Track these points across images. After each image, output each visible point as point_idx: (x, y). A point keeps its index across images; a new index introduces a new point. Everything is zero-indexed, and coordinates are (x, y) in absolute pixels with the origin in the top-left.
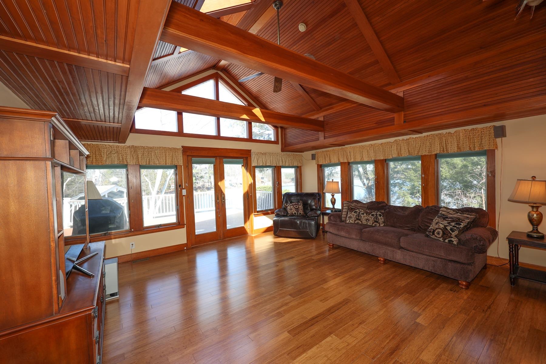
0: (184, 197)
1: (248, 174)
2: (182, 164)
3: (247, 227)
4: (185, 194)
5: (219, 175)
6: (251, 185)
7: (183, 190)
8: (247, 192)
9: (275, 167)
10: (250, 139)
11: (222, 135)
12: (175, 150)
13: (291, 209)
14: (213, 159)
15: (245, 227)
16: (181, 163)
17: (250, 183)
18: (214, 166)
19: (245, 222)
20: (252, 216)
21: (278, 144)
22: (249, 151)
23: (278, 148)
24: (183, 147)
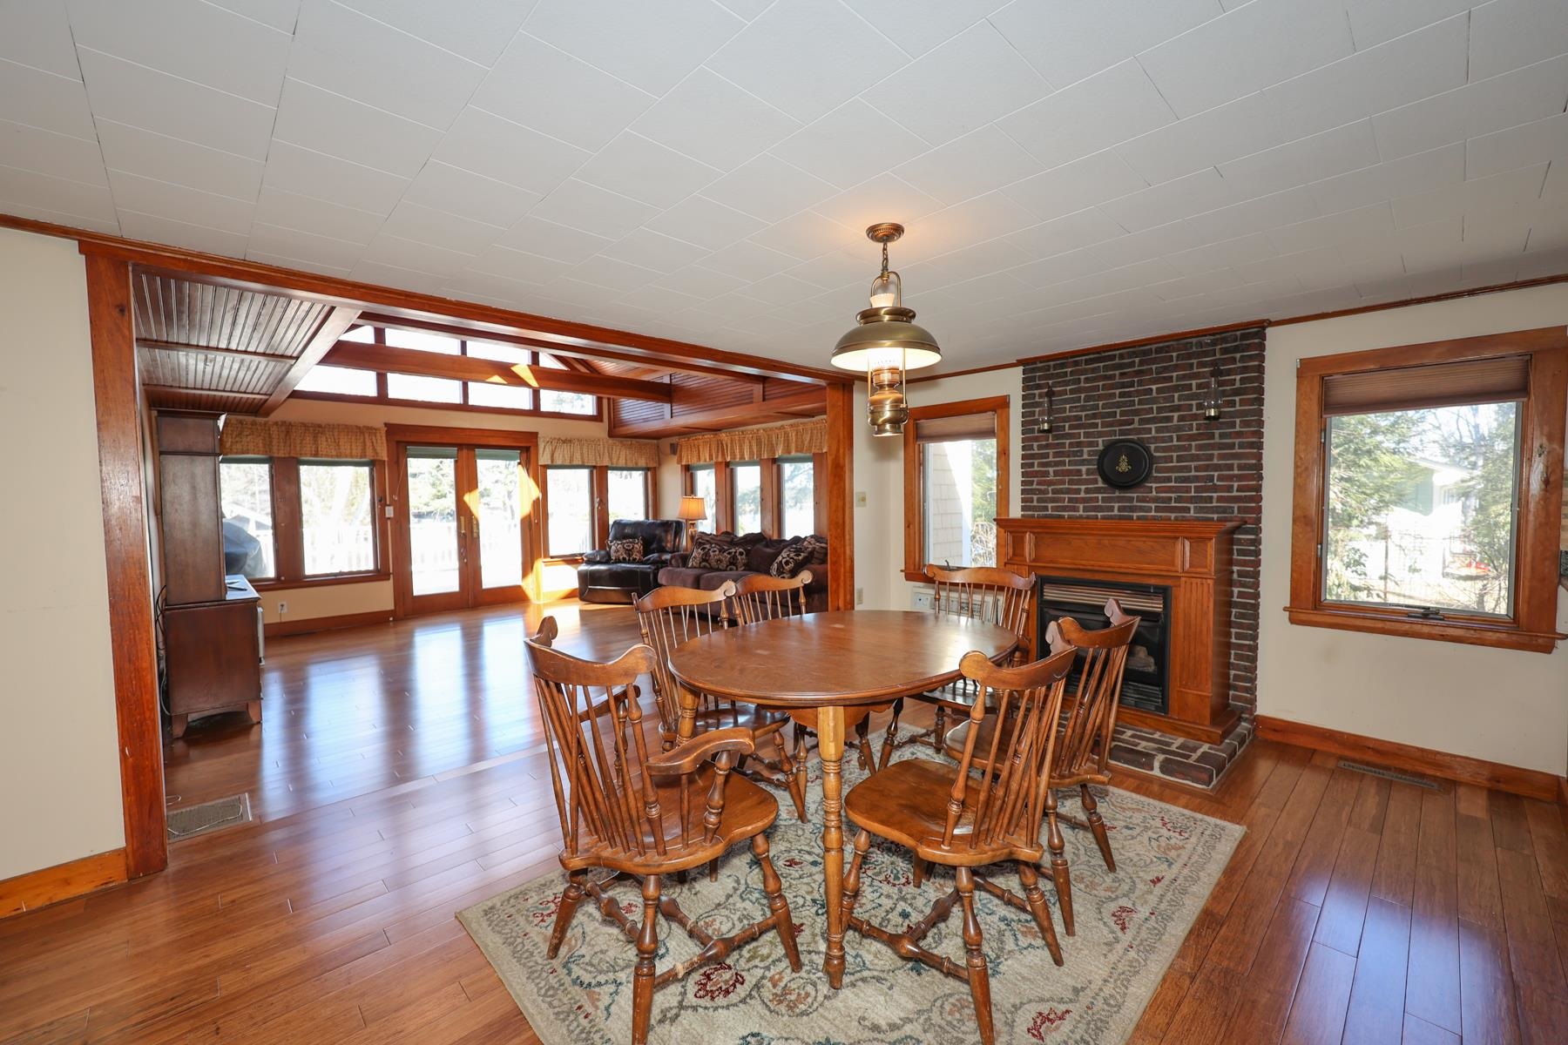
0: (389, 522)
1: (532, 483)
2: (386, 459)
3: (529, 586)
4: (392, 516)
5: (466, 481)
6: (536, 503)
7: (387, 508)
8: (529, 516)
9: (594, 467)
10: (536, 411)
11: (471, 402)
12: (371, 430)
13: (617, 551)
14: (454, 450)
15: (525, 587)
16: (384, 455)
17: (534, 498)
18: (456, 462)
19: (525, 574)
20: (539, 564)
21: (601, 421)
22: (534, 435)
23: (600, 430)
24: (386, 424)
